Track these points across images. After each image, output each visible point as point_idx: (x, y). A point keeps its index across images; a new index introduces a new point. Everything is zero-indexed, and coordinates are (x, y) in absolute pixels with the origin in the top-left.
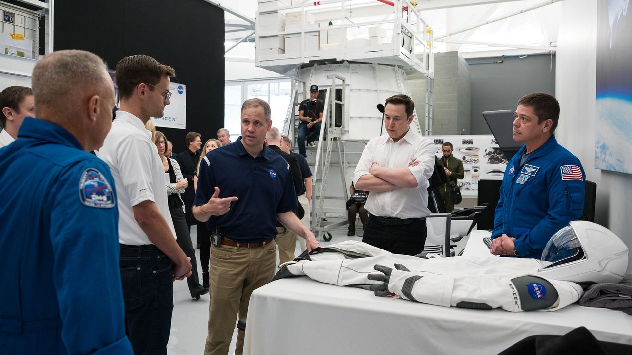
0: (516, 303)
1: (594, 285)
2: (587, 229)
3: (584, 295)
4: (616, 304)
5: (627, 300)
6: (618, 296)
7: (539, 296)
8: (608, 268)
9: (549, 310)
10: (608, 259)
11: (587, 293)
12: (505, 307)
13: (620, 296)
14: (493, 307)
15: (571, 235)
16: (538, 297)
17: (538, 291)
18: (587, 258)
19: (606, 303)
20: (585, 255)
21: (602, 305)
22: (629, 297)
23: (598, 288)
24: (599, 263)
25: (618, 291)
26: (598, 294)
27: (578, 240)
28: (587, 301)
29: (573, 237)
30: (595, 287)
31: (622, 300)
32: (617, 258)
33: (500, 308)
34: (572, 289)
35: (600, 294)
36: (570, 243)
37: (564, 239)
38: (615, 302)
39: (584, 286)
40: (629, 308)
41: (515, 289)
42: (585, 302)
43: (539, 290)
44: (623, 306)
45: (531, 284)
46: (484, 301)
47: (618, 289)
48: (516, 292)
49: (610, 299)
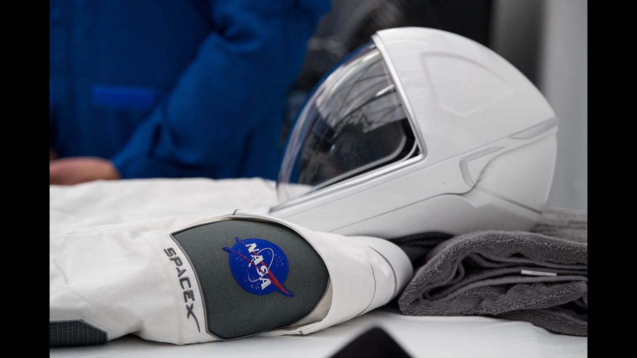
0: (190, 310)
1: (446, 242)
2: (425, 55)
3: (414, 280)
4: (511, 301)
5: (547, 284)
6: (519, 274)
7: (266, 283)
8: (489, 181)
9: (297, 331)
10: (487, 151)
11: (421, 270)
12: (152, 331)
13: (524, 272)
14: (111, 335)
15: (379, 79)
16: (264, 286)
17: (263, 268)
18: (425, 154)
19: (481, 300)
20: (417, 142)
21: (470, 305)
22: (552, 275)
23: (457, 251)
24: (462, 165)
25: (518, 255)
26: (458, 273)
27: (399, 97)
28: (424, 297)
29: (384, 84)
30: (448, 247)
31: (530, 284)
32: (518, 149)
33: (134, 338)
34: (376, 259)
35: (463, 272)
36: (375, 106)
37: (355, 93)
38: (511, 292)
39: (416, 251)
40: (553, 309)
41: (187, 265)
42: (417, 300)
43: (266, 262)
44: (533, 303)
45: (241, 246)
46: (79, 311)
47: (519, 250)
48: (190, 273)
49: (492, 286)
